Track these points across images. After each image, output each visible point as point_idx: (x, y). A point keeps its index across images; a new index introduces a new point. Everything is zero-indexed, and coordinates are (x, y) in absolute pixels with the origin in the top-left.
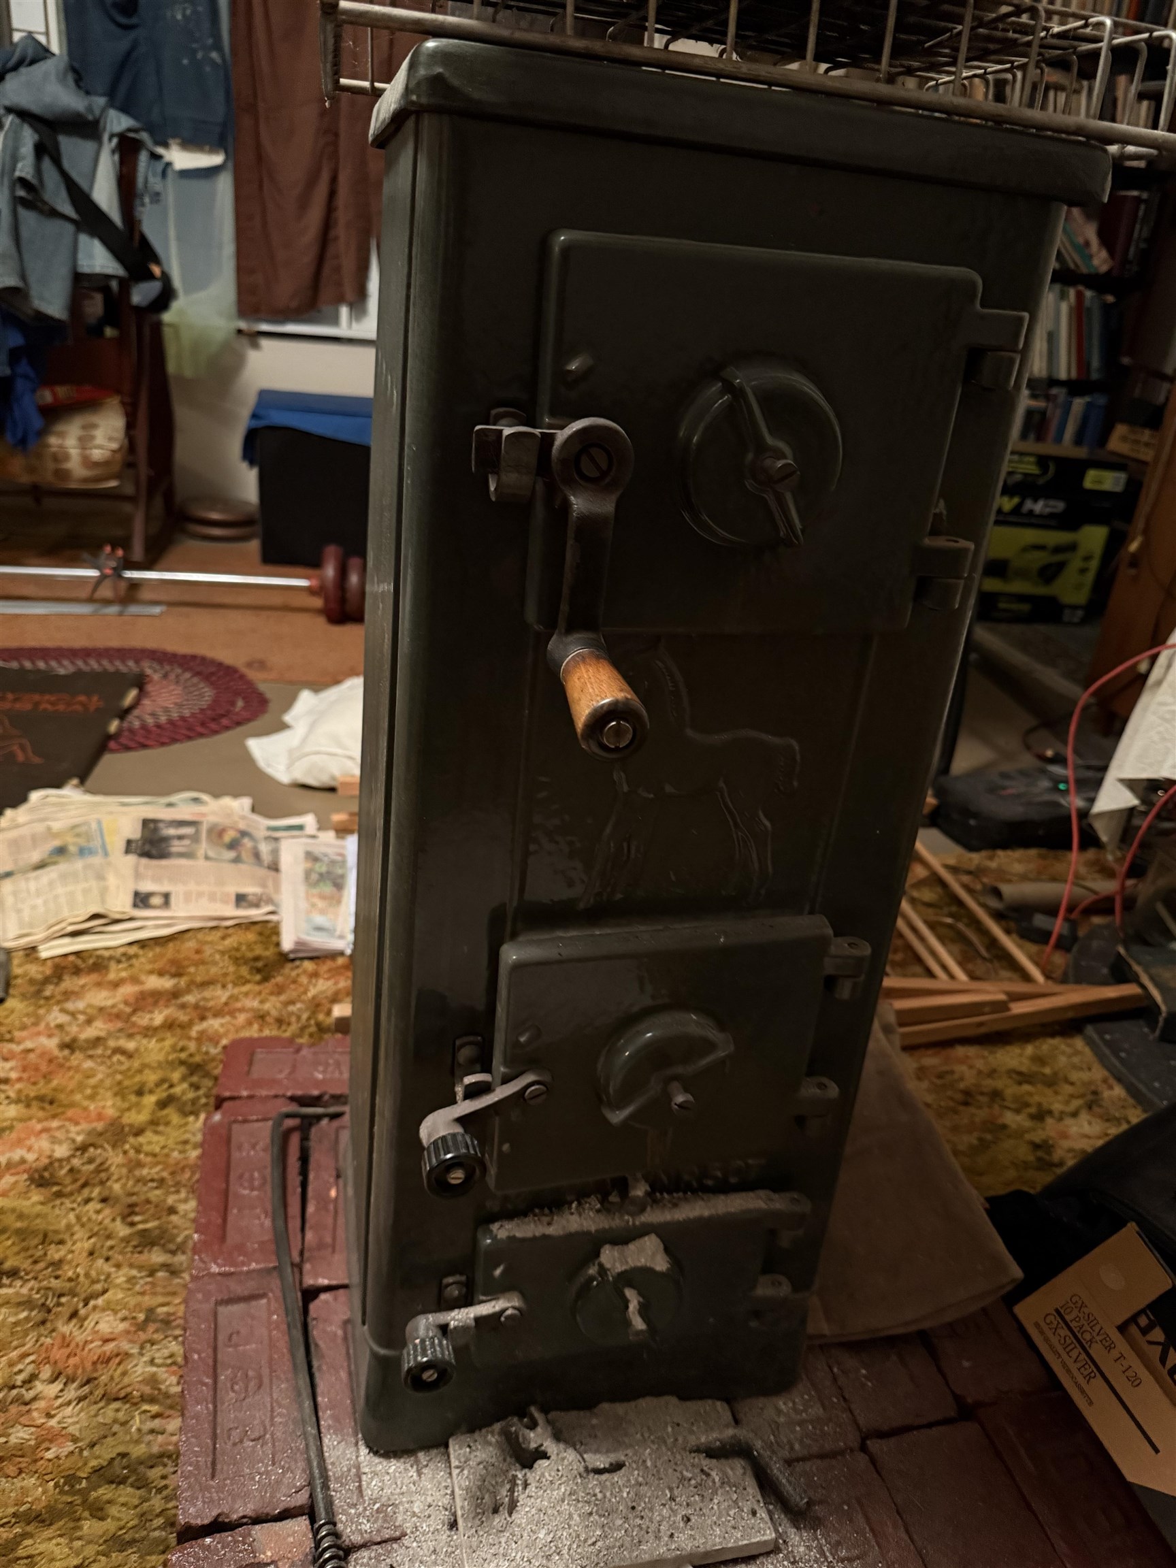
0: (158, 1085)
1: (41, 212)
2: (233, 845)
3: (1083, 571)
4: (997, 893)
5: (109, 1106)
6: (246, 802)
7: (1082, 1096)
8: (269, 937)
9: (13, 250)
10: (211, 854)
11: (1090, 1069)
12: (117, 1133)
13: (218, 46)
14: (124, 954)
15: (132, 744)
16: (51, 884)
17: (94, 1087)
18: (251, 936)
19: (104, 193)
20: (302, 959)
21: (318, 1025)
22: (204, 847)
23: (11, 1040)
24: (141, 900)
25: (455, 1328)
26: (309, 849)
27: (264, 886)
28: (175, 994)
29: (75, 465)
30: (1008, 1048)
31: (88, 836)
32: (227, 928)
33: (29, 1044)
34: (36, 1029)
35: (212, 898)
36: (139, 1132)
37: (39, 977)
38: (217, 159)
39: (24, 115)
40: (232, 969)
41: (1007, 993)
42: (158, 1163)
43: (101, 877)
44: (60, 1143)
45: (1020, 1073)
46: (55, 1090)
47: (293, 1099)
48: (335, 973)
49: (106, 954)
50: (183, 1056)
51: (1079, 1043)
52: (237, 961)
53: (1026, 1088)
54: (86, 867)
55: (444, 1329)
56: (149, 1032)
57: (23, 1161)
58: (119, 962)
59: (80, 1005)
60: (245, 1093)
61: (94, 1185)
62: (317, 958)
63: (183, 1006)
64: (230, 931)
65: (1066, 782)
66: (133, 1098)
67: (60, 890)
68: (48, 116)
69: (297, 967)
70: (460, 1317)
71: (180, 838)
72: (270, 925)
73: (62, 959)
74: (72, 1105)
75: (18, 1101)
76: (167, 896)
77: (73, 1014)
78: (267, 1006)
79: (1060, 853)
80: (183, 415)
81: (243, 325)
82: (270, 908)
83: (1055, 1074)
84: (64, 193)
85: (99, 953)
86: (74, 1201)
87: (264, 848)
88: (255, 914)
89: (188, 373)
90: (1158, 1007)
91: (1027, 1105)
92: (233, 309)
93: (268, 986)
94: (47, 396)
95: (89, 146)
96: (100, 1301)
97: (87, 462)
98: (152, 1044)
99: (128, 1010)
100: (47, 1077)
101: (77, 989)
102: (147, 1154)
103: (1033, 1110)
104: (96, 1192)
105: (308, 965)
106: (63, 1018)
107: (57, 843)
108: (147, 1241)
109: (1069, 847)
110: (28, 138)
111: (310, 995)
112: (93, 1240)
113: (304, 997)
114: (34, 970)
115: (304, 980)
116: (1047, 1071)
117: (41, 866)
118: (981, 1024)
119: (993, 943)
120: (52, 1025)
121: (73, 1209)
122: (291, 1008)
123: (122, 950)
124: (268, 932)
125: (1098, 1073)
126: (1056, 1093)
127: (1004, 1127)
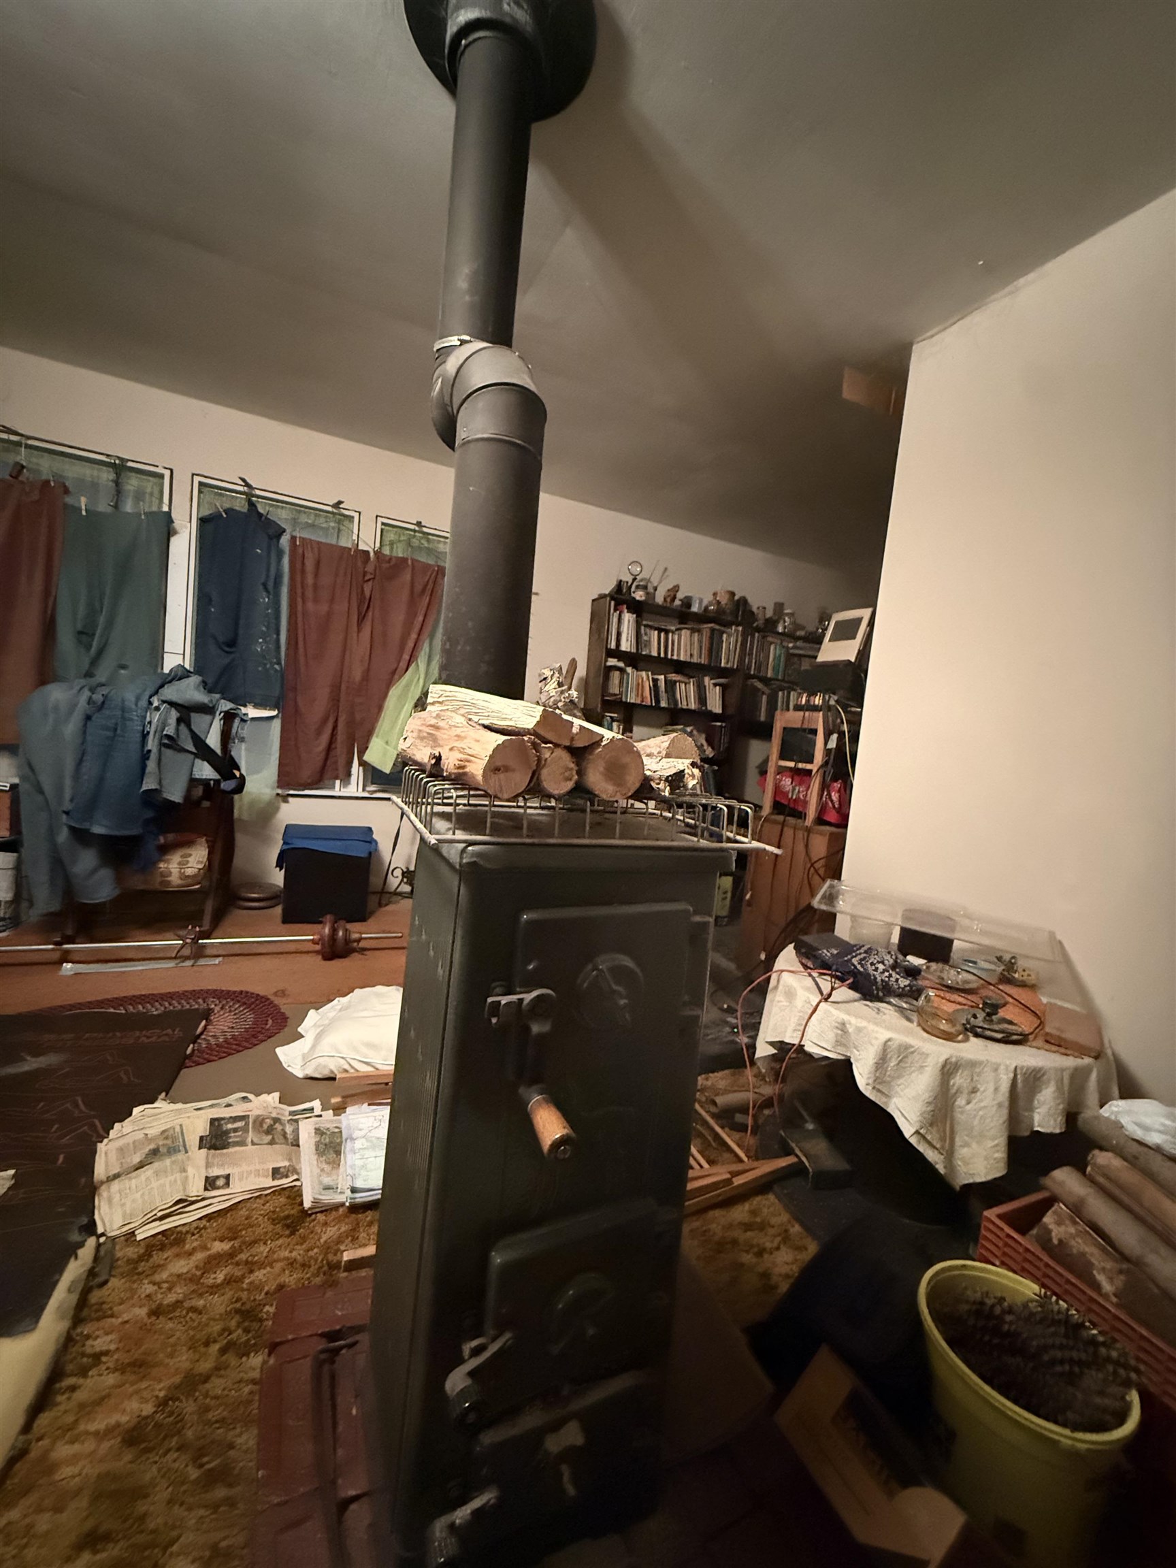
0: (220, 1334)
1: (175, 749)
2: (269, 1131)
3: (724, 899)
4: (714, 1103)
5: (183, 1360)
6: (276, 1095)
7: (779, 1235)
8: (294, 1199)
9: (157, 769)
10: (256, 1140)
11: (780, 1215)
12: (192, 1383)
13: (279, 663)
14: (197, 1228)
15: (201, 1060)
16: (148, 1179)
17: (174, 1345)
18: (283, 1200)
19: (213, 740)
20: (316, 1213)
21: (328, 1264)
22: (251, 1136)
23: (112, 1316)
24: (210, 1183)
25: (460, 1524)
26: (317, 1126)
27: (290, 1160)
28: (231, 1255)
29: (175, 879)
30: (736, 1207)
31: (174, 1139)
32: (266, 1195)
33: (126, 1317)
34: (132, 1302)
35: (258, 1174)
36: (206, 1379)
37: (135, 1256)
38: (274, 713)
39: (172, 704)
40: (270, 1227)
41: (730, 1173)
42: (220, 1405)
43: (184, 1170)
44: (147, 1401)
45: (745, 1224)
46: (144, 1353)
47: (323, 1335)
48: (339, 1220)
49: (184, 1229)
50: (238, 1305)
51: (771, 1197)
52: (274, 1221)
53: (749, 1234)
54: (173, 1163)
55: (452, 1526)
56: (214, 1289)
57: (118, 1425)
58: (193, 1235)
59: (164, 1275)
60: (290, 1337)
61: (173, 1436)
62: (326, 1211)
63: (238, 1264)
64: (269, 1197)
65: (737, 1027)
66: (202, 1349)
67: (155, 1184)
68: (186, 705)
69: (314, 1220)
70: (462, 1515)
71: (235, 1130)
72: (296, 1189)
73: (152, 1238)
74: (156, 1365)
75: (116, 1370)
76: (227, 1177)
77: (158, 1284)
78: (294, 1254)
79: (741, 1070)
80: (240, 839)
81: (280, 791)
82: (295, 1177)
83: (762, 1222)
84: (190, 741)
85: (179, 1229)
86: (157, 1454)
87: (289, 1129)
88: (285, 1182)
89: (245, 817)
90: (808, 1170)
91: (752, 1246)
92: (276, 785)
93: (295, 1238)
94: (162, 840)
95: (208, 718)
96: (175, 1548)
97: (183, 876)
98: (216, 1299)
99: (199, 1273)
100: (139, 1343)
101: (162, 1262)
102: (212, 1398)
103: (756, 1250)
104: (174, 1442)
105: (321, 1217)
106: (149, 1289)
107: (152, 1146)
108: (212, 1479)
109: (746, 1067)
110: (174, 714)
111: (322, 1241)
112: (170, 1489)
113: (318, 1243)
114: (131, 1252)
115: (318, 1229)
116: (758, 1220)
117: (140, 1166)
118: (719, 1195)
119: (717, 1136)
120: (143, 1296)
121: (156, 1462)
122: (311, 1253)
123: (195, 1225)
124: (293, 1195)
125: (785, 1217)
126: (766, 1234)
127: (742, 1265)
